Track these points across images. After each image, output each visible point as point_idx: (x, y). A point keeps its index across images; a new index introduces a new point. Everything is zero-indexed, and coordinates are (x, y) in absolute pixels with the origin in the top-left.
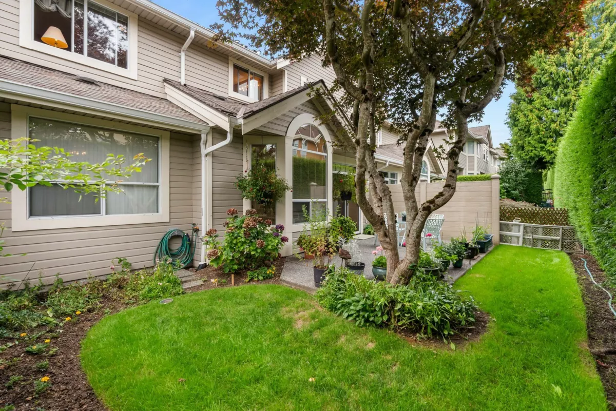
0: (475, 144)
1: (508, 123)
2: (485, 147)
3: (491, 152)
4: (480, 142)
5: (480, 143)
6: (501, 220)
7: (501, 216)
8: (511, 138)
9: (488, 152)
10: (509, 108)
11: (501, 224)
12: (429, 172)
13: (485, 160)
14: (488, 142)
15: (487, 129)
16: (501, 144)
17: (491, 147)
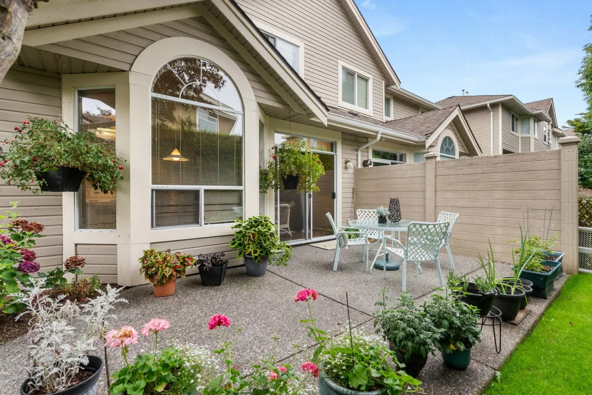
0: (532, 122)
1: (582, 85)
2: (545, 127)
3: (554, 133)
4: (538, 118)
5: (539, 121)
6: (581, 224)
7: (581, 217)
8: (586, 112)
9: (550, 133)
10: (584, 64)
11: (581, 233)
12: (457, 153)
13: (547, 143)
14: (550, 118)
15: (548, 103)
16: (569, 122)
17: (554, 126)
